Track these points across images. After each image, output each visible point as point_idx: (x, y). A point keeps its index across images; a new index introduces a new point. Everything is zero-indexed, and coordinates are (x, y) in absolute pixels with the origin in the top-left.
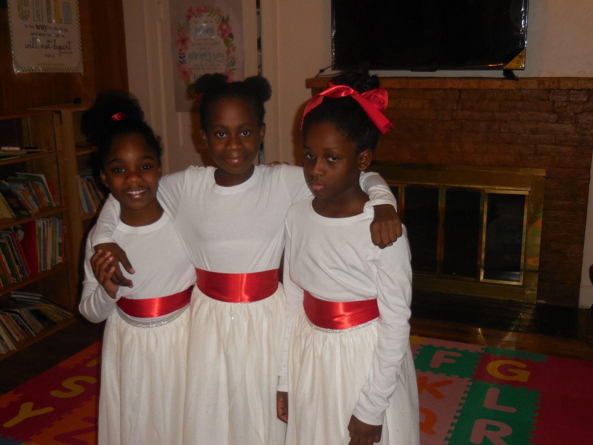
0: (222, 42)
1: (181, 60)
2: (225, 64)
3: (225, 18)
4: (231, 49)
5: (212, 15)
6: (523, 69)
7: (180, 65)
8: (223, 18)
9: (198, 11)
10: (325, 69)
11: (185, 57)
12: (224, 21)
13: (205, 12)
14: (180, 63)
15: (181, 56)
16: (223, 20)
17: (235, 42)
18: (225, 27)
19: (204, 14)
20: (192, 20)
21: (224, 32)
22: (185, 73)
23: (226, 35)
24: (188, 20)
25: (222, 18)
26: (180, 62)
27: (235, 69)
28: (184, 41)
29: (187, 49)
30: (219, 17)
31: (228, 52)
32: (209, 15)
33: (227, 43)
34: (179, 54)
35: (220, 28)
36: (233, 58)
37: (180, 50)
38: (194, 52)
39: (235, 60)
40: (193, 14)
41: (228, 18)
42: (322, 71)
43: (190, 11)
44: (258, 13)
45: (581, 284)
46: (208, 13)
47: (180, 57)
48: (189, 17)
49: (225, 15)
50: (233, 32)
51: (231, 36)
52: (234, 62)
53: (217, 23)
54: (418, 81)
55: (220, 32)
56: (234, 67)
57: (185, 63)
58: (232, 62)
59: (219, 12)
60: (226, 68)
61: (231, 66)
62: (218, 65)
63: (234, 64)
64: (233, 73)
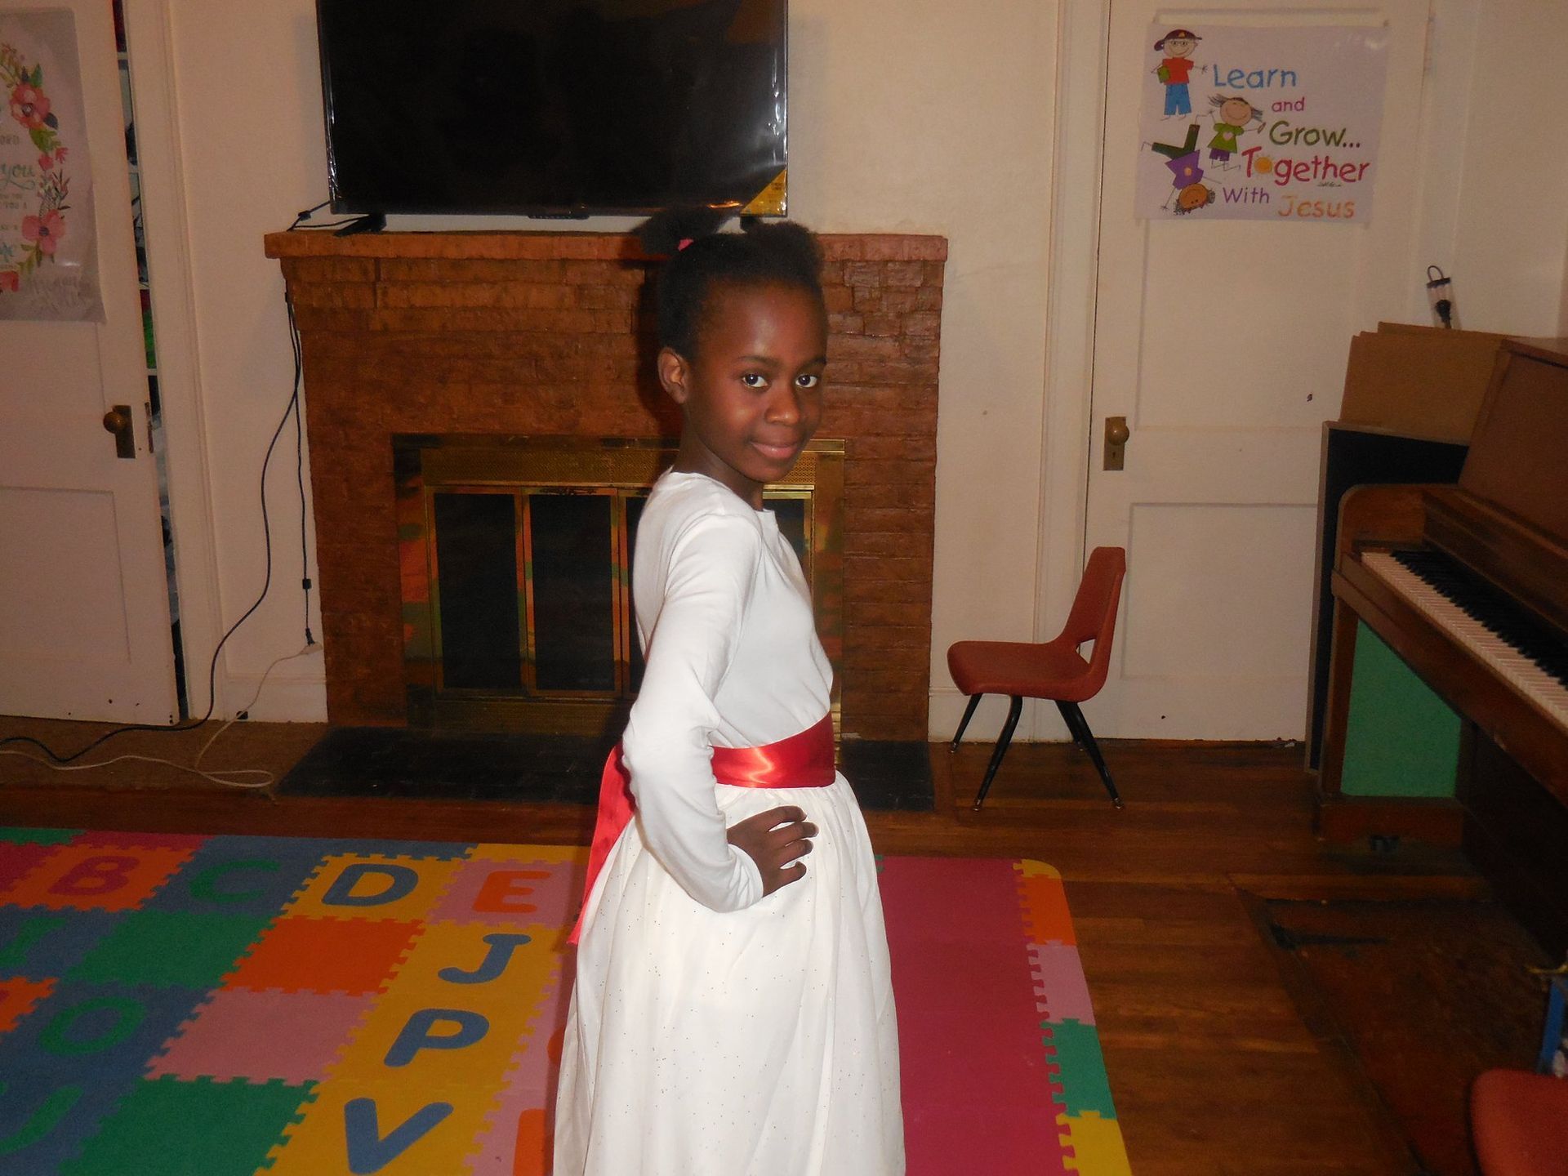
0: (24, 133)
2: (39, 195)
3: (29, 74)
4: (52, 154)
6: (784, 214)
8: (24, 70)
10: (313, 210)
12: (28, 80)
16: (25, 78)
17: (63, 134)
18: (30, 96)
21: (28, 110)
23: (37, 118)
25: (21, 72)
27: (66, 207)
30: (12, 69)
31: (45, 162)
33: (39, 140)
35: (17, 99)
36: (61, 176)
39: (67, 182)
41: (37, 72)
42: (304, 215)
44: (123, 64)
45: (930, 689)
49: (30, 67)
50: (54, 111)
51: (50, 120)
52: (64, 188)
53: (9, 86)
54: (546, 240)
55: (18, 109)
56: (64, 203)
58: (59, 187)
59: (11, 59)
60: (43, 204)
61: (55, 199)
62: (18, 196)
63: (64, 193)
64: (62, 218)
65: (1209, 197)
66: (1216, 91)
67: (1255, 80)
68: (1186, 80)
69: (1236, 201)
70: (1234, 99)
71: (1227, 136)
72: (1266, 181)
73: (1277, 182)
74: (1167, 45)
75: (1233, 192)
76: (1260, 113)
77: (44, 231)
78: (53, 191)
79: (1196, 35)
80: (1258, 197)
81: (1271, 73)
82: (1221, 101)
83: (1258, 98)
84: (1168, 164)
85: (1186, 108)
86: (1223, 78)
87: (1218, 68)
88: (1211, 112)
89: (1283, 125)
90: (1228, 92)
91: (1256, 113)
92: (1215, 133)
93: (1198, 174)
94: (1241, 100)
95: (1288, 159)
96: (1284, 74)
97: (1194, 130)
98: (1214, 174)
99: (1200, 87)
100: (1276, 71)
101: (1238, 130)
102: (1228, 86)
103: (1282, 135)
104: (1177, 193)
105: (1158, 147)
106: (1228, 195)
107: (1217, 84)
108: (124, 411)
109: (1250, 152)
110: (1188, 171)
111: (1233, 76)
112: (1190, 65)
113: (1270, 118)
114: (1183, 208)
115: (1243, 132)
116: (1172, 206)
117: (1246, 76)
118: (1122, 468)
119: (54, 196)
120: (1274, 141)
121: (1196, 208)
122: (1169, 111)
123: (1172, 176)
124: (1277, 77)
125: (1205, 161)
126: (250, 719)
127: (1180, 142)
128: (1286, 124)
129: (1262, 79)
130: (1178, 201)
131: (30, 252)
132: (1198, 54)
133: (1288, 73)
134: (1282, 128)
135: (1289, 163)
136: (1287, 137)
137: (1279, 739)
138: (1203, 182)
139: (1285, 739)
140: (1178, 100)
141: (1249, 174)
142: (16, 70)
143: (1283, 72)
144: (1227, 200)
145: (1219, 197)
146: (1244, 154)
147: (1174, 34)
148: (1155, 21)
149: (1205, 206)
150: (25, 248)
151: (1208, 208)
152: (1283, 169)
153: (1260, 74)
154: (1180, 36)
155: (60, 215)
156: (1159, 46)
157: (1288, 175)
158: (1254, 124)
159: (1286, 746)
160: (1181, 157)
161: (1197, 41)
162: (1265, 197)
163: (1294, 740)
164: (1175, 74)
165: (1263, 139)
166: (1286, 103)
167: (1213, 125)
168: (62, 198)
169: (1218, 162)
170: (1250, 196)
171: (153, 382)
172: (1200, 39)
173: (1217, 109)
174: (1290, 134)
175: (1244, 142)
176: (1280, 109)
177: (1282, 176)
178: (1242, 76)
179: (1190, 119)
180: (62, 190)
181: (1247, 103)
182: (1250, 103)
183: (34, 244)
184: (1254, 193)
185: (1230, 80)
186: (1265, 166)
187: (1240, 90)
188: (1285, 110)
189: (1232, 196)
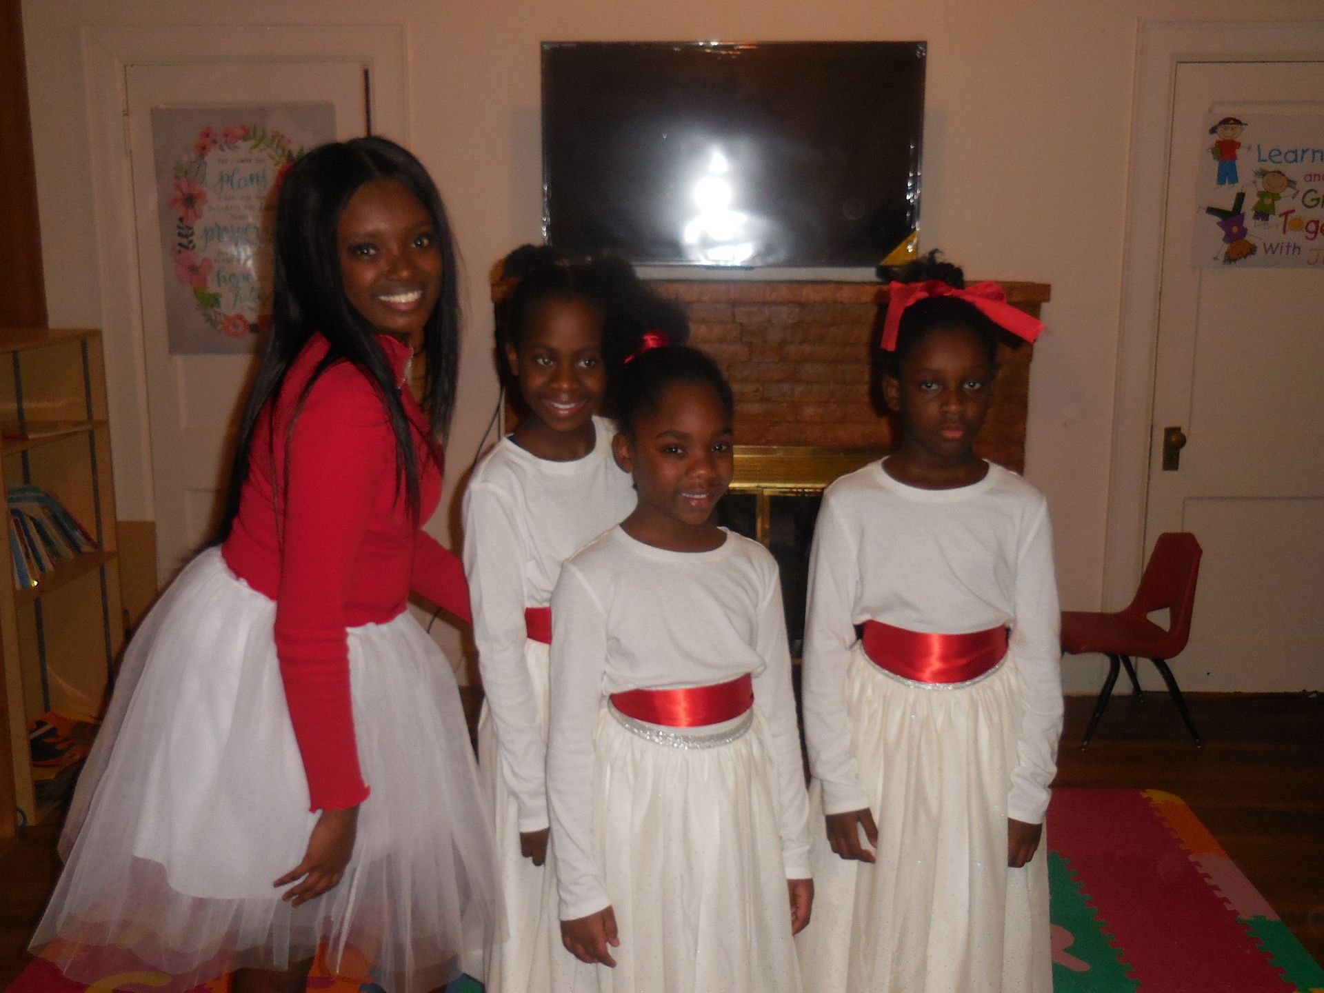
1: (185, 241)
3: (294, 154)
5: (262, 146)
7: (180, 252)
8: (290, 152)
9: (226, 136)
11: (192, 234)
13: (245, 138)
14: (178, 248)
15: (183, 232)
19: (240, 143)
20: (212, 155)
22: (193, 269)
24: (202, 156)
25: (287, 152)
26: (180, 245)
28: (190, 200)
29: (198, 216)
30: (280, 151)
32: (255, 147)
34: (179, 227)
37: (181, 220)
38: (216, 224)
40: (215, 142)
43: (208, 136)
46: (251, 142)
47: (180, 234)
48: (203, 149)
49: (294, 148)
53: (276, 165)
57: (194, 247)
59: (279, 142)
65: (1252, 250)
66: (1258, 166)
67: (1291, 157)
68: (1234, 157)
69: (1273, 253)
70: (1274, 172)
71: (1268, 201)
72: (1298, 237)
73: (1307, 238)
74: (1220, 129)
75: (1271, 246)
76: (1294, 183)
79: (1243, 121)
80: (1291, 250)
81: (1304, 152)
82: (1263, 173)
83: (1294, 171)
84: (1218, 224)
85: (1234, 180)
86: (1265, 155)
87: (1261, 148)
88: (1255, 182)
89: (1313, 193)
90: (1269, 166)
91: (1291, 183)
92: (1258, 199)
93: (1243, 231)
94: (1279, 172)
95: (1315, 220)
96: (1314, 152)
97: (1240, 197)
98: (1255, 231)
99: (1246, 163)
100: (1307, 150)
101: (1276, 197)
102: (1269, 161)
103: (1313, 200)
104: (1226, 247)
105: (1211, 210)
106: (1267, 247)
107: (1260, 160)
109: (1286, 214)
110: (1235, 229)
111: (1273, 154)
112: (1239, 144)
113: (1303, 186)
114: (1230, 259)
115: (1280, 198)
116: (1222, 258)
117: (1283, 154)
118: (1177, 469)
120: (1306, 206)
121: (1240, 258)
122: (1221, 181)
123: (1223, 233)
124: (1309, 154)
125: (1249, 222)
127: (1229, 205)
128: (1316, 192)
129: (1296, 156)
130: (1227, 253)
132: (1244, 137)
133: (1317, 151)
134: (1312, 195)
135: (1317, 222)
136: (1316, 202)
137: (1304, 690)
138: (1247, 238)
139: (1309, 690)
140: (1227, 173)
141: (1284, 231)
142: (283, 151)
143: (1313, 150)
144: (1266, 252)
145: (1260, 252)
146: (1280, 216)
147: (1226, 122)
148: (1210, 110)
149: (1248, 258)
151: (1251, 258)
152: (1312, 227)
153: (1295, 152)
154: (1230, 122)
156: (1213, 130)
157: (1316, 232)
158: (1290, 191)
159: (1310, 697)
160: (1230, 219)
161: (1244, 126)
162: (1297, 250)
163: (1316, 692)
164: (1226, 152)
165: (1297, 204)
166: (1315, 175)
167: (1256, 192)
169: (1259, 222)
170: (1285, 250)
172: (1246, 125)
173: (1260, 180)
174: (1318, 199)
175: (1281, 206)
176: (1311, 180)
177: (1312, 233)
178: (1280, 153)
179: (1237, 188)
181: (1283, 175)
182: (1286, 174)
184: (1288, 247)
185: (1270, 156)
186: (1298, 225)
187: (1278, 165)
188: (1314, 181)
189: (1270, 249)
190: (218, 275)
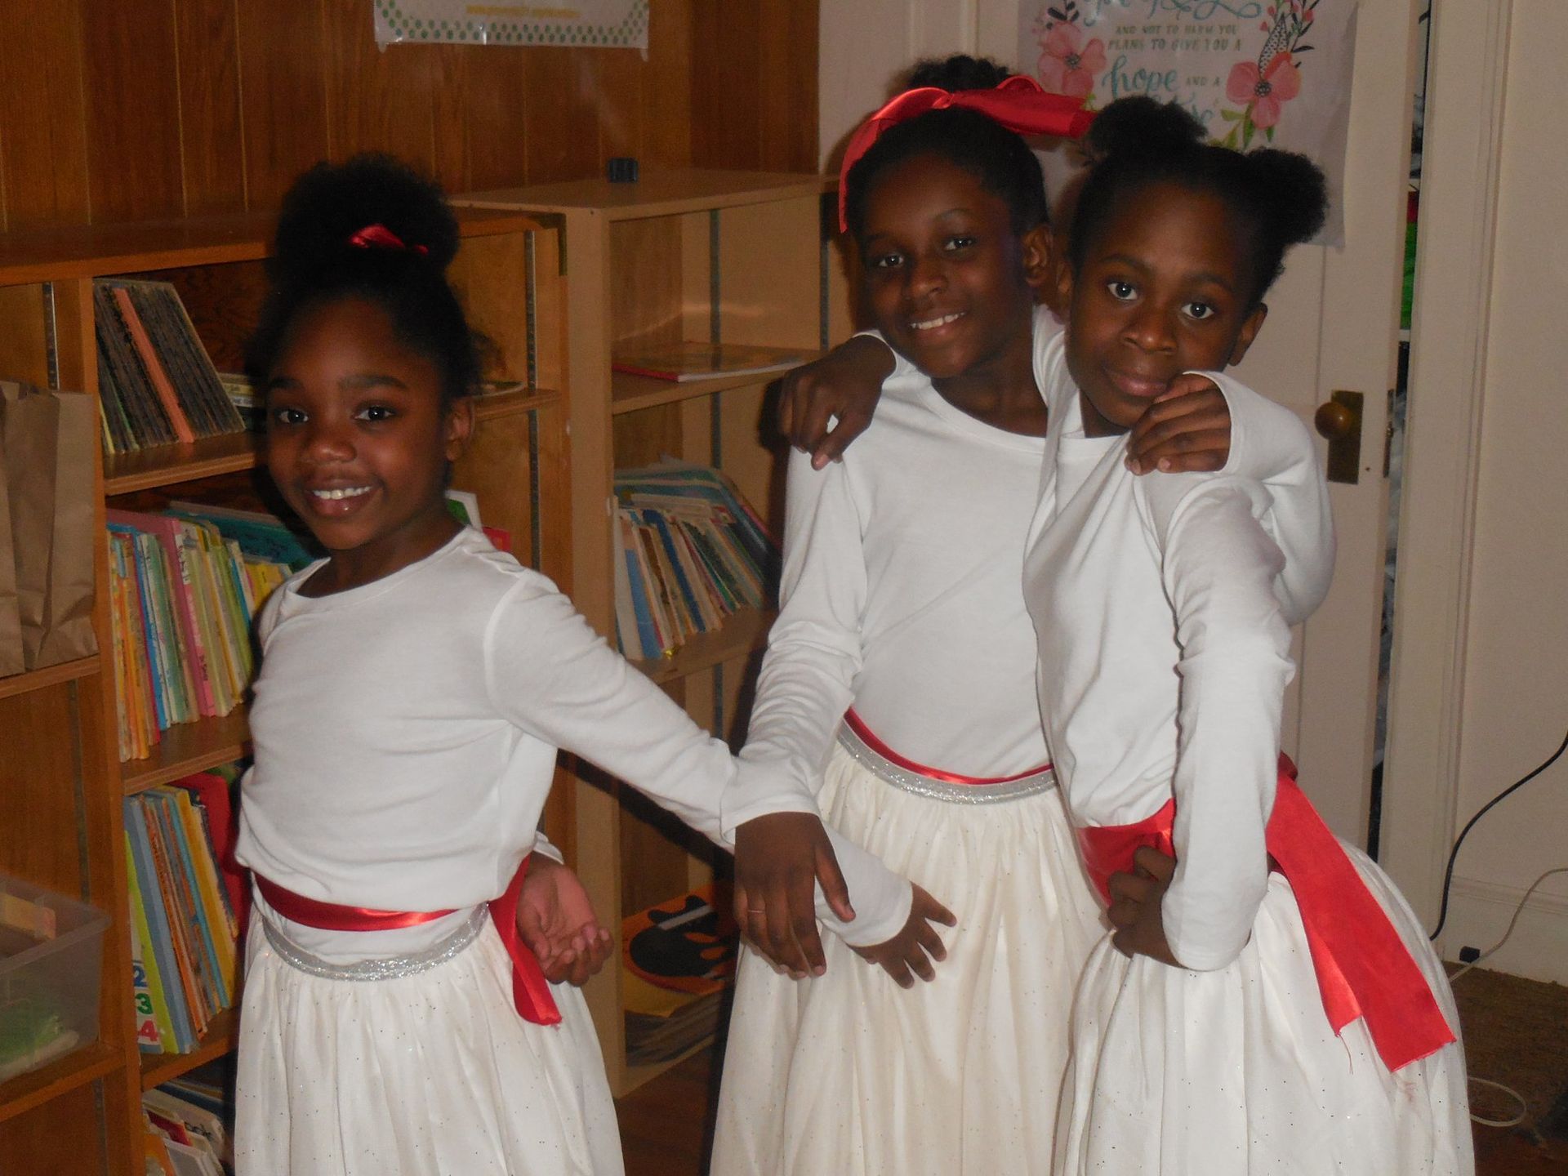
1: (1061, 5)
2: (1264, 27)
7: (1050, 27)
14: (1048, 18)
22: (1071, 60)
26: (1052, 13)
27: (1305, 48)
39: (1314, 6)
52: (1308, 16)
56: (1302, 41)
57: (1076, 15)
58: (1299, 16)
60: (1268, 41)
61: (1289, 35)
62: (1231, 29)
63: (1305, 24)
64: (1297, 66)
77: (1263, 87)
78: (1289, 21)
108: (1351, 402)
119: (1289, 29)
126: (1482, 964)
131: (1234, 123)
150: (1227, 115)
155: (1294, 62)
168: (1302, 33)
171: (1404, 351)
180: (1304, 18)
183: (1241, 109)
190: (1113, 74)
